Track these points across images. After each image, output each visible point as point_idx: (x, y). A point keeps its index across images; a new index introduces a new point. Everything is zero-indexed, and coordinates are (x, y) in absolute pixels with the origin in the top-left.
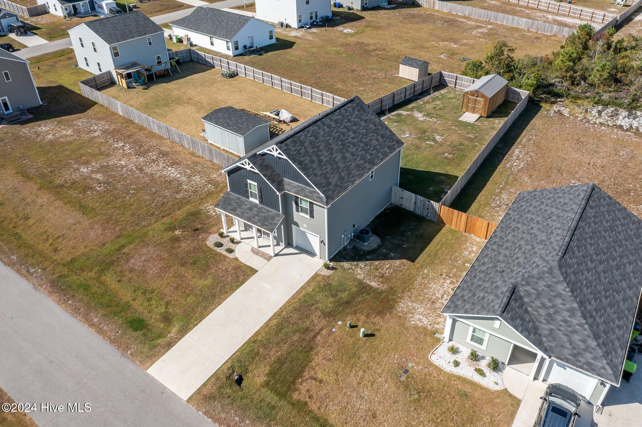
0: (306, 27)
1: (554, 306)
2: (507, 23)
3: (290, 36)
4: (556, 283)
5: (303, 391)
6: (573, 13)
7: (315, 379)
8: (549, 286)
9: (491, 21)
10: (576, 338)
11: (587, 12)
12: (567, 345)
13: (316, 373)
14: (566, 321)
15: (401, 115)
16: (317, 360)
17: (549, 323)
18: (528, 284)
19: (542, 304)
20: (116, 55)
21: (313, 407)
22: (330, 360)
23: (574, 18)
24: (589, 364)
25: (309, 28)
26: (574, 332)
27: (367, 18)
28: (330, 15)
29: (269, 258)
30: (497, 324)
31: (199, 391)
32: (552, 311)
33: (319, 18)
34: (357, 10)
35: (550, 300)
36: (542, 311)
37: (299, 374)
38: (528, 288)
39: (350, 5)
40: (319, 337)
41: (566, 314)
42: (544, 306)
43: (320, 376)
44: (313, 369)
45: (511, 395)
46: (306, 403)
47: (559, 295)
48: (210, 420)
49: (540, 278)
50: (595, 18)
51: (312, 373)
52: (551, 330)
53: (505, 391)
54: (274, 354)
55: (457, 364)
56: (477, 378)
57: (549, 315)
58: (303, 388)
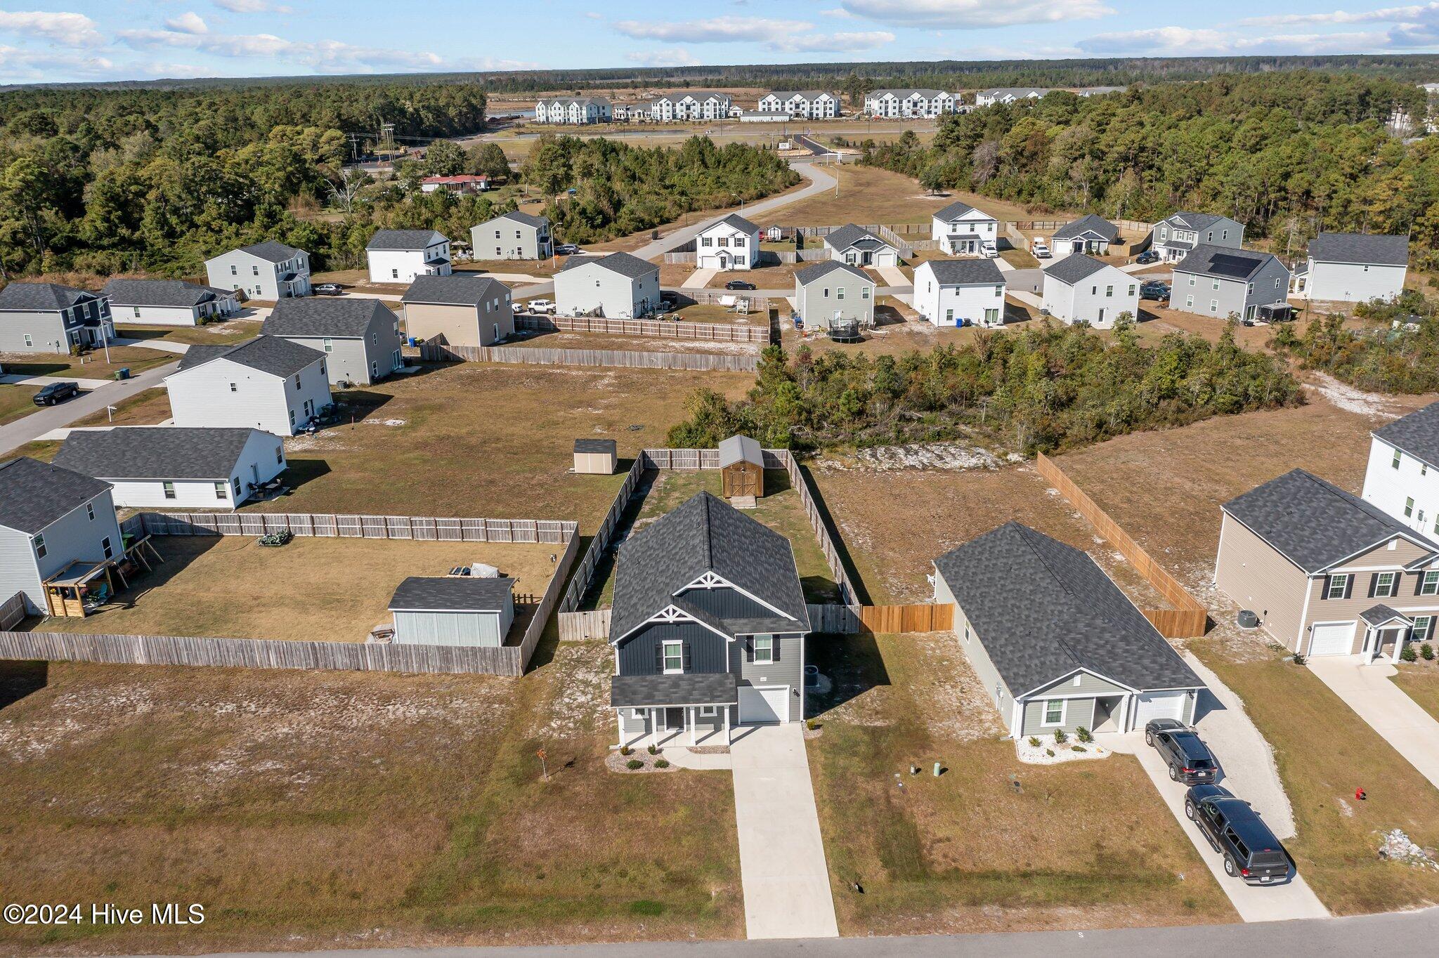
0: (308, 431)
1: (1107, 642)
2: (631, 364)
3: (295, 452)
4: (1093, 619)
5: (941, 859)
6: (702, 334)
7: (940, 841)
8: (1088, 625)
9: (604, 365)
10: (1146, 662)
11: (722, 329)
12: (1145, 672)
13: (934, 835)
14: (1127, 651)
15: (647, 524)
16: (920, 821)
17: (1115, 660)
18: (1069, 631)
19: (1096, 644)
20: (41, 552)
21: (968, 867)
22: (932, 814)
23: (706, 340)
24: (1174, 680)
25: (315, 432)
26: (1141, 657)
27: (397, 396)
28: (329, 401)
29: (726, 750)
30: (1077, 681)
31: (840, 920)
32: (1109, 647)
33: (318, 410)
34: (363, 385)
35: (1100, 638)
36: (1101, 652)
37: (918, 847)
38: (1072, 635)
39: (346, 379)
40: (894, 801)
41: (1122, 644)
42: (1099, 646)
43: (940, 835)
44: (927, 833)
45: (1122, 755)
46: (957, 869)
47: (1103, 630)
48: (891, 936)
49: (1075, 621)
50: (737, 336)
51: (930, 836)
52: (1122, 665)
53: (1114, 754)
54: (867, 841)
55: (1051, 754)
56: (1080, 756)
57: (1109, 652)
58: (937, 855)
